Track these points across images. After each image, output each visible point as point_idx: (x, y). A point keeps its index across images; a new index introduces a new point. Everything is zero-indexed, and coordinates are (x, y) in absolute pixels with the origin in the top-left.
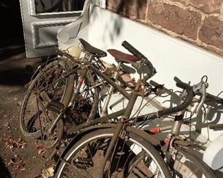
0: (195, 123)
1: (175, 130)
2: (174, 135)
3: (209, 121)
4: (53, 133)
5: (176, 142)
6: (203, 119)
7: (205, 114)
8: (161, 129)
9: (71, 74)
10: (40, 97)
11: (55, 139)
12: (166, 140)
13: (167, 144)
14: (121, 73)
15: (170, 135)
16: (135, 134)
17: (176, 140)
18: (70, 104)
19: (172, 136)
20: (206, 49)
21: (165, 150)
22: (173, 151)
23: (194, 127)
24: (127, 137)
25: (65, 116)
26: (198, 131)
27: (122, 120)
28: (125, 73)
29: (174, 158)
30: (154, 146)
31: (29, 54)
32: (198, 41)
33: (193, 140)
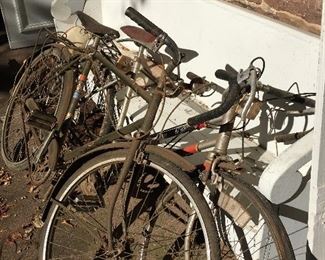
0: (258, 135)
1: (220, 147)
2: (217, 155)
3: (277, 131)
4: (43, 161)
5: (222, 165)
6: (269, 129)
7: (271, 119)
8: (200, 146)
9: (68, 69)
10: (25, 106)
11: (47, 169)
12: (207, 163)
13: (207, 169)
14: (150, 64)
15: (213, 154)
16: (158, 156)
17: (221, 161)
18: (69, 115)
19: (215, 157)
20: (276, 18)
21: (205, 178)
22: (216, 179)
23: (256, 141)
24: (145, 161)
25: (61, 135)
26: (263, 147)
27: (138, 135)
28: (156, 63)
29: (220, 190)
30: (186, 172)
31: (12, 44)
32: (264, 5)
33: (254, 161)
